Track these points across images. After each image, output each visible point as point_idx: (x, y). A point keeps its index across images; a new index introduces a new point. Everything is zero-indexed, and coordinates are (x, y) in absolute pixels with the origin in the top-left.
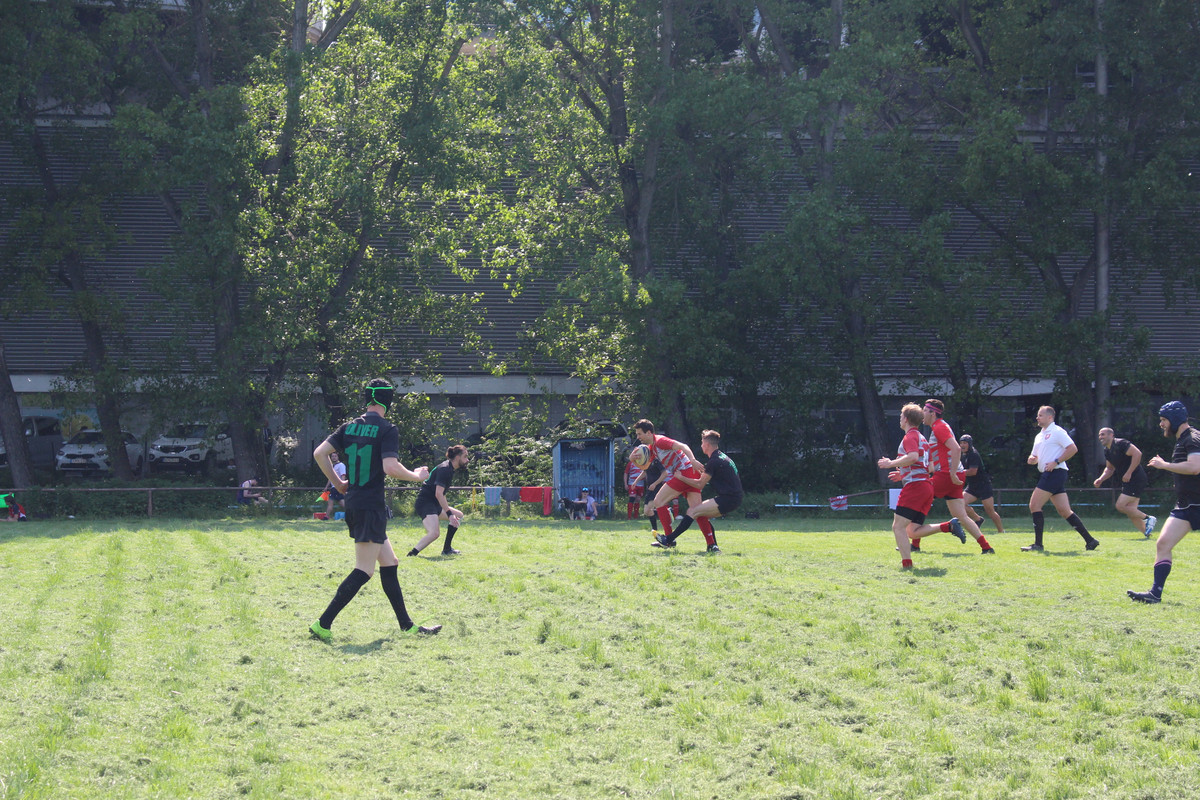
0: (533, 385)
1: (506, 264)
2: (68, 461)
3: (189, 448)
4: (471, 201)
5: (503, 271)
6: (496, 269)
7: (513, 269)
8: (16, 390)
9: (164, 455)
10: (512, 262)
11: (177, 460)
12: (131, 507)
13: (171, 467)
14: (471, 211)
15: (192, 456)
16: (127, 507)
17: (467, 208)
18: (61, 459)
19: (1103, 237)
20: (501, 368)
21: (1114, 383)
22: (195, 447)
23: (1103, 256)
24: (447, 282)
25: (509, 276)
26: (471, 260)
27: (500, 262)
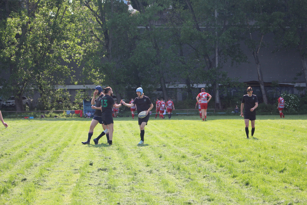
0: (84, 86)
1: (77, 59)
3: (12, 103)
4: (69, 44)
5: (76, 60)
6: (75, 60)
7: (79, 60)
9: (6, 104)
10: (79, 58)
11: (9, 105)
13: (8, 107)
14: (69, 46)
15: (12, 104)
17: (68, 46)
19: (217, 50)
20: (76, 83)
21: (219, 85)
22: (13, 102)
23: (217, 54)
24: (63, 63)
25: (78, 61)
26: (70, 57)
27: (76, 58)
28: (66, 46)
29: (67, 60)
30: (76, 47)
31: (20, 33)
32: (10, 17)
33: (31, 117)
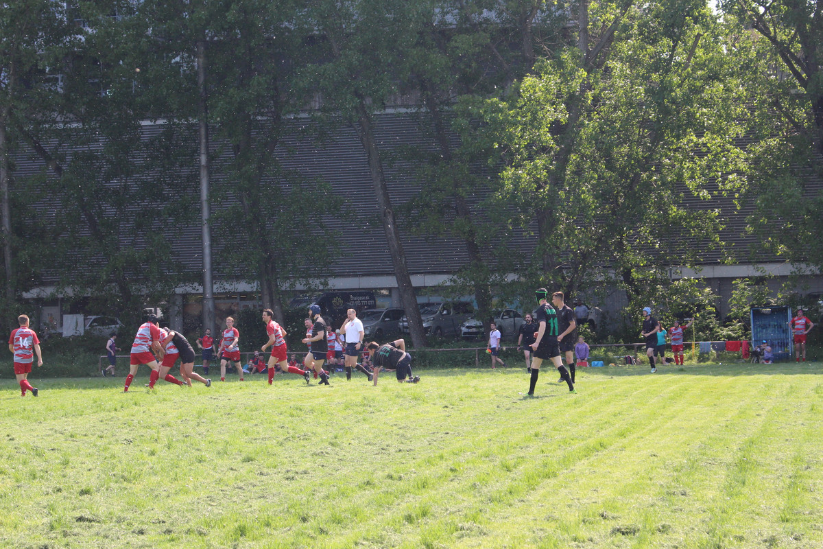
1: (734, 187)
2: (466, 330)
4: (709, 145)
5: (731, 193)
6: (727, 191)
7: (738, 190)
8: (413, 285)
10: (738, 185)
12: (465, 361)
14: (709, 151)
16: (463, 361)
17: (705, 150)
18: (464, 329)
24: (691, 202)
25: (737, 195)
26: (711, 185)
27: (728, 186)
28: (699, 152)
29: (704, 193)
30: (729, 151)
31: (563, 117)
32: (532, 73)
33: (596, 362)
